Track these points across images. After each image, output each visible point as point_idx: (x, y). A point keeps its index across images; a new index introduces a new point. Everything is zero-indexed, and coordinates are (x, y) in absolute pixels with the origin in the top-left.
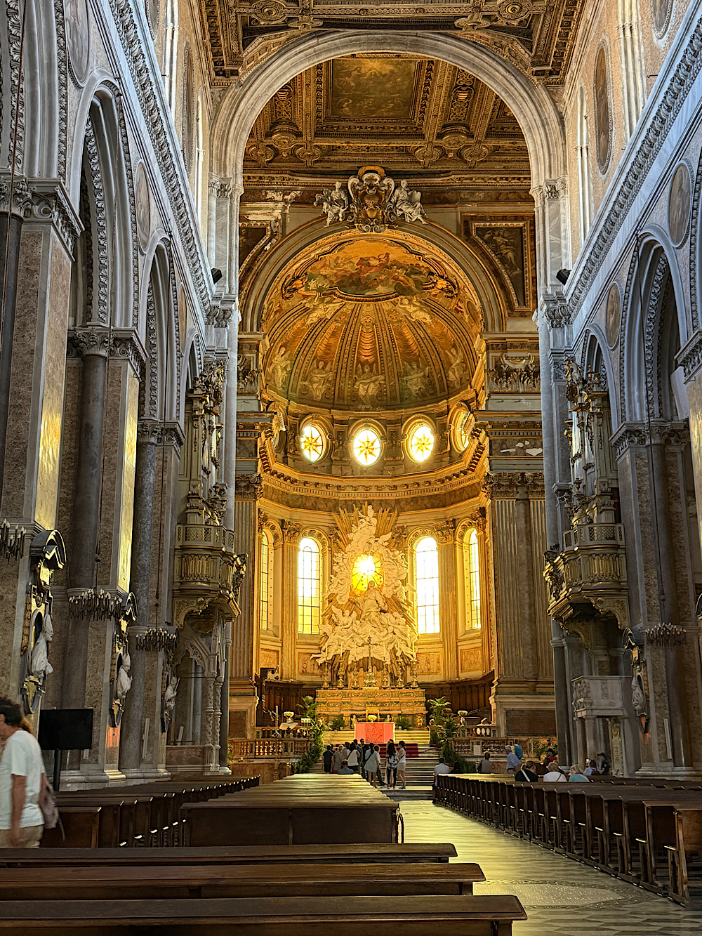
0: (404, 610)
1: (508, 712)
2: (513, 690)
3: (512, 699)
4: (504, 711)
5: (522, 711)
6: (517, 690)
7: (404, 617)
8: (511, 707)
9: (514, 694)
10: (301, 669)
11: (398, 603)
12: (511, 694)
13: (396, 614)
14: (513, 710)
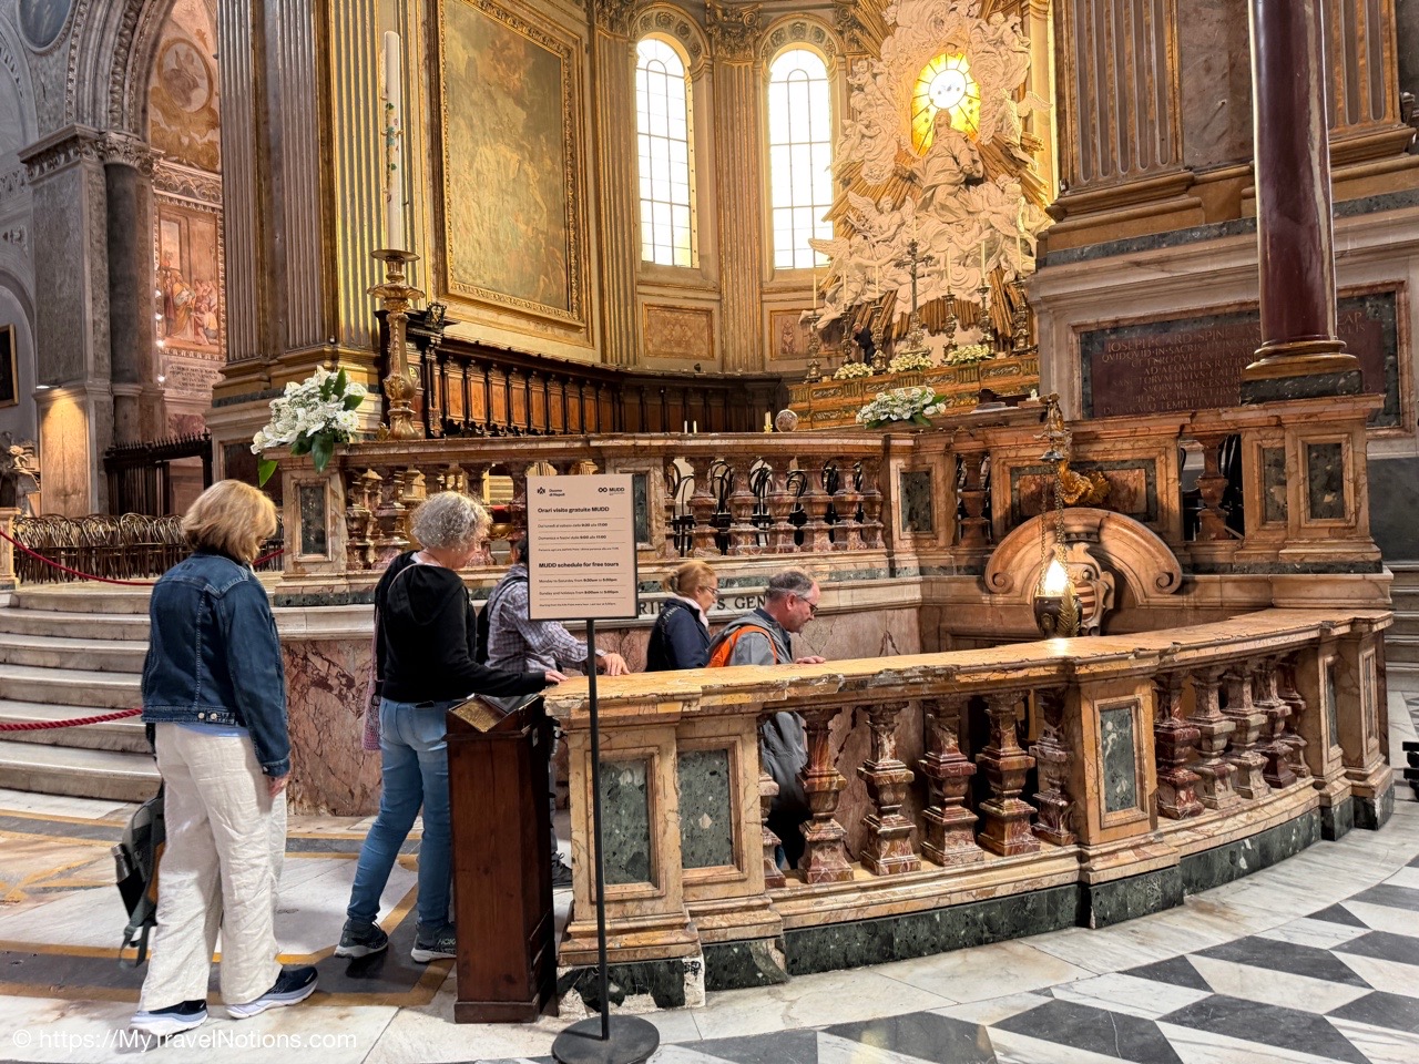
0: (1021, 164)
1: (1090, 339)
2: (1114, 235)
3: (1113, 276)
4: (1074, 338)
5: (1164, 324)
6: (1135, 230)
7: (1023, 181)
8: (1108, 317)
9: (1122, 248)
10: (778, 347)
11: (1006, 150)
12: (1107, 251)
13: (1003, 178)
14: (1116, 327)
